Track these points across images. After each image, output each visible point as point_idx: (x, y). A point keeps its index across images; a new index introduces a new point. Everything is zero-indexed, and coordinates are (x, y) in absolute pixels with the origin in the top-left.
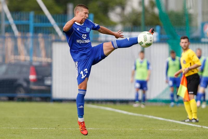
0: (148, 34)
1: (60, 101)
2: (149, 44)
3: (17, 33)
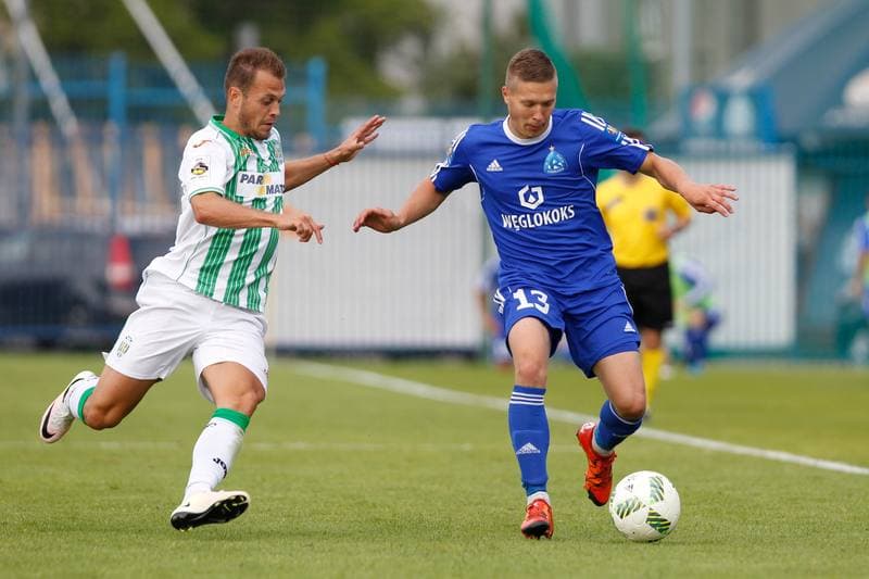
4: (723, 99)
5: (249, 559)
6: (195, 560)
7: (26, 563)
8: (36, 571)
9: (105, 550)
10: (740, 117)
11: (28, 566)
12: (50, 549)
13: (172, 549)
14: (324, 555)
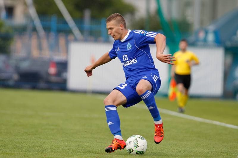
0: (140, 138)
1: (74, 92)
2: (141, 152)
3: (42, 33)
4: (206, 32)
5: (80, 144)
6: (66, 144)
7: (24, 142)
8: (26, 145)
9: (44, 140)
10: (211, 37)
11: (25, 143)
12: (30, 139)
13: (61, 141)
14: (99, 143)
